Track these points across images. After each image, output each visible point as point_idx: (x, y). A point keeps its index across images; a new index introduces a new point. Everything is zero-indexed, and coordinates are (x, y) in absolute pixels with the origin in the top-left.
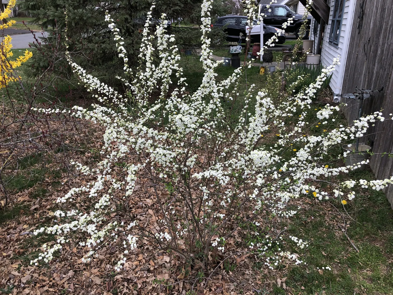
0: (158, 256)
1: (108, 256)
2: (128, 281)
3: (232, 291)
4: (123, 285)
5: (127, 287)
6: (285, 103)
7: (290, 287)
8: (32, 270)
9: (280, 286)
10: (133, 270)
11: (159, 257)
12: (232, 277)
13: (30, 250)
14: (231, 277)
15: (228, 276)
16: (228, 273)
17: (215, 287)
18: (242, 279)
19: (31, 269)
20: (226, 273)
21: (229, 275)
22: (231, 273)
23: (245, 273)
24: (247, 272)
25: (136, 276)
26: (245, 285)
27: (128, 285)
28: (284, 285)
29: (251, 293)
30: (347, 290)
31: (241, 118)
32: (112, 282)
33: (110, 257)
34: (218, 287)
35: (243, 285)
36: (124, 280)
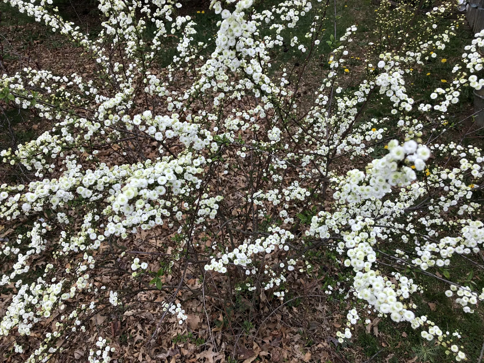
0: (187, 278)
1: (115, 277)
2: (143, 322)
3: (296, 344)
4: (136, 328)
5: (141, 332)
6: (412, 54)
7: (384, 332)
8: (7, 301)
9: (369, 332)
10: (152, 301)
11: (189, 281)
12: (297, 316)
13: (6, 266)
14: (295, 316)
15: (290, 316)
16: (290, 309)
17: (270, 338)
18: (312, 320)
19: (6, 298)
20: (287, 311)
21: (291, 313)
22: (295, 310)
23: (316, 310)
24: (320, 308)
25: (154, 312)
26: (316, 331)
27: (143, 327)
28: (376, 330)
29: (325, 344)
30: (472, 338)
31: (321, 96)
32: (119, 323)
33: (117, 279)
34: (274, 336)
35: (314, 330)
36: (137, 318)
